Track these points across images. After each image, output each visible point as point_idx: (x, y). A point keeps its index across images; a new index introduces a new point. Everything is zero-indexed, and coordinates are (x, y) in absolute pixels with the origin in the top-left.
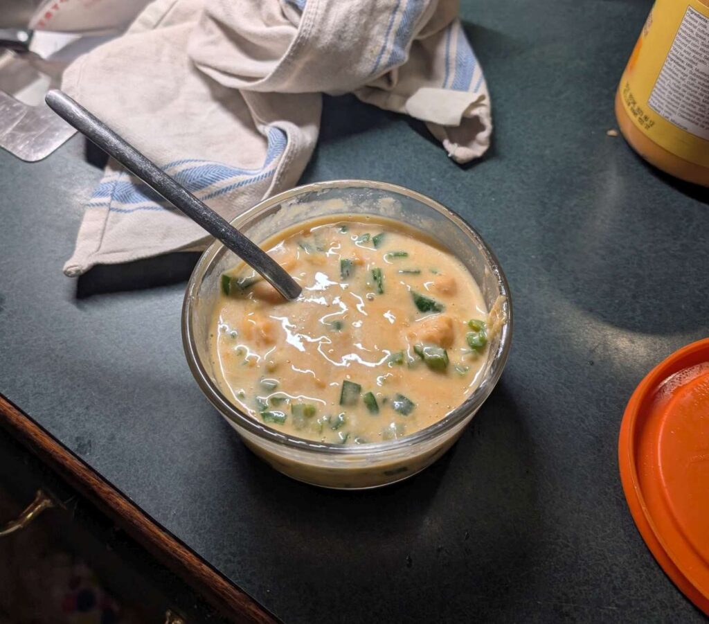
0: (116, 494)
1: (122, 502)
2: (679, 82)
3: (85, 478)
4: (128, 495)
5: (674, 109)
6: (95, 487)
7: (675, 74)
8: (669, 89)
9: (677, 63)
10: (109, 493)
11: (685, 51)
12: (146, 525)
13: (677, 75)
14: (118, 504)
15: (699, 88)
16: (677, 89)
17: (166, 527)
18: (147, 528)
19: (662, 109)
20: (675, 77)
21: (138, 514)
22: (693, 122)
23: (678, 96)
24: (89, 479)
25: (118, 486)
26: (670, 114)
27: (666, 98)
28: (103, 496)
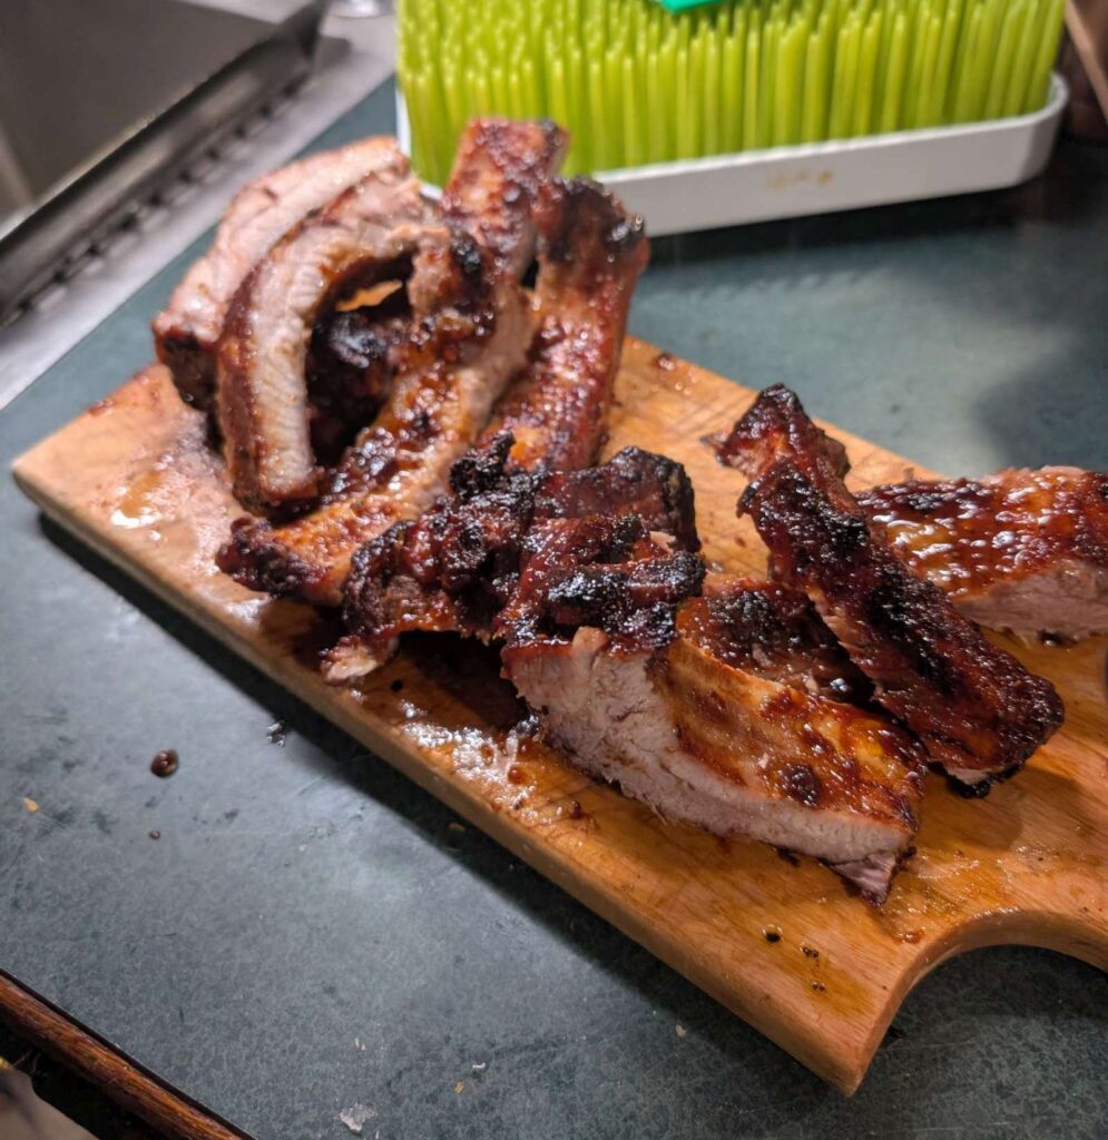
0: (90, 1041)
1: (101, 1055)
3: (31, 1018)
4: (111, 1041)
6: (50, 1031)
10: (76, 1040)
12: (149, 1094)
14: (93, 1058)
17: (184, 1091)
18: (153, 1098)
21: (132, 1074)
24: (38, 1019)
25: (91, 1026)
28: (65, 1047)
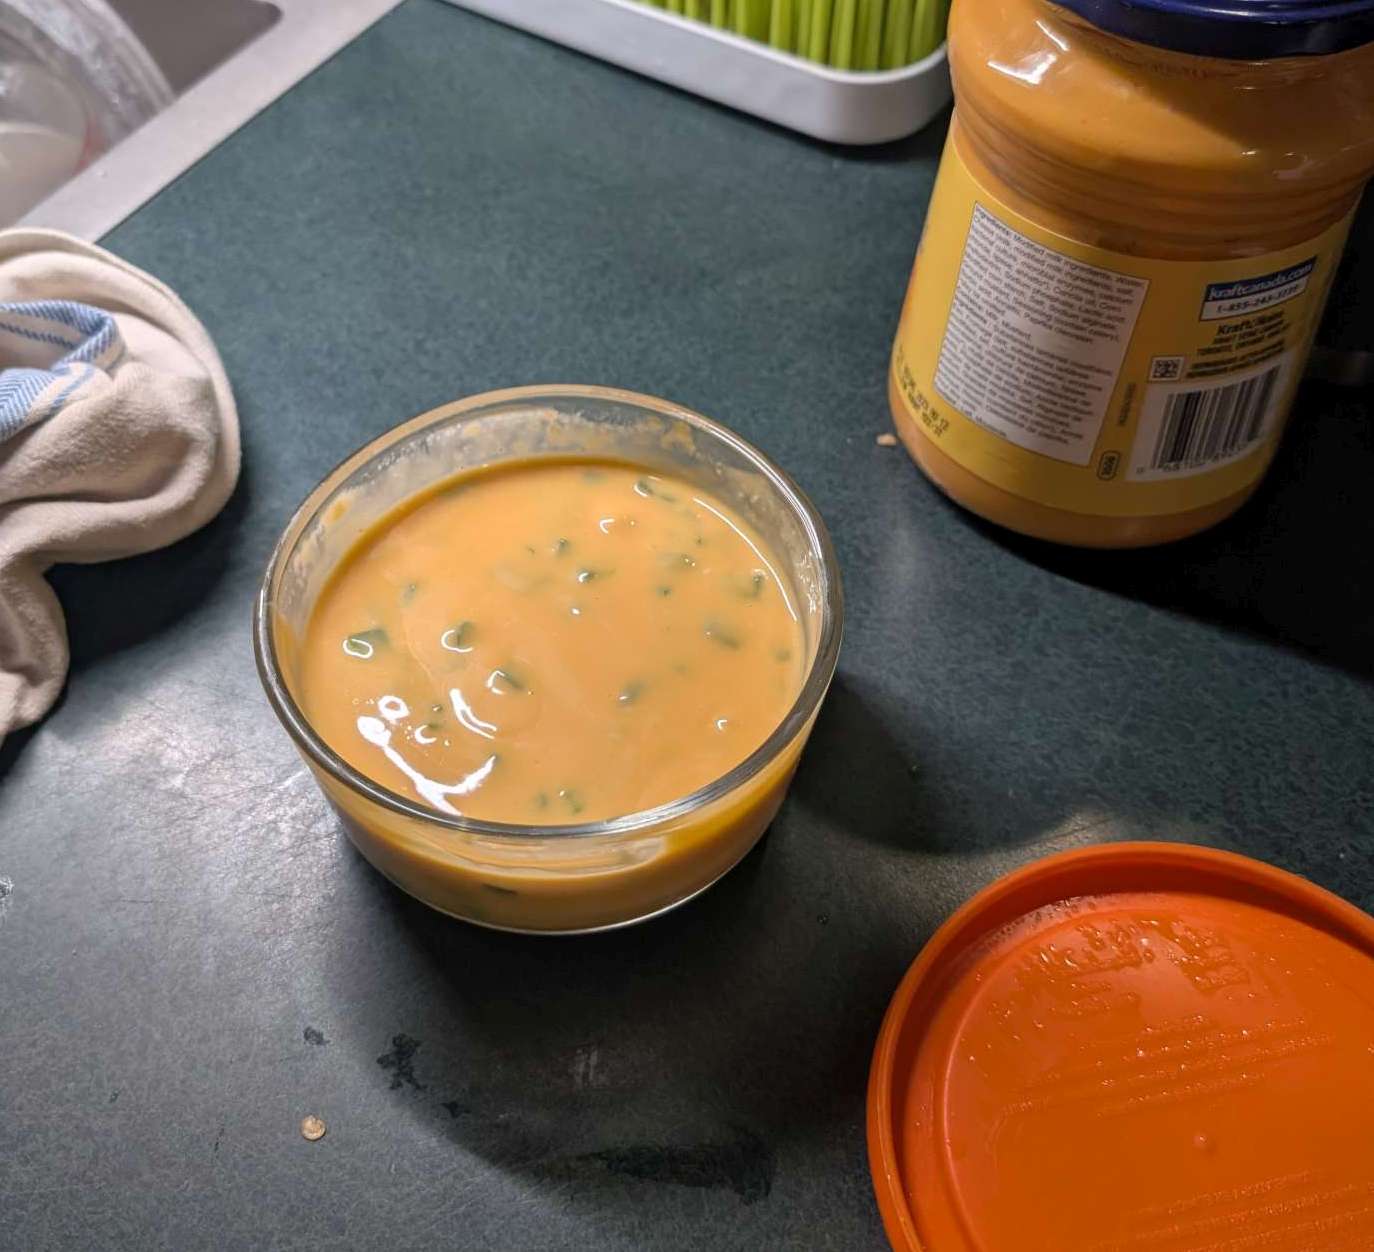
2: (979, 347)
5: (979, 397)
7: (971, 331)
8: (965, 360)
9: (971, 310)
11: (981, 289)
13: (974, 333)
15: (1013, 358)
16: (978, 360)
19: (958, 397)
20: (972, 337)
22: (1015, 422)
23: (982, 372)
26: (974, 408)
27: (961, 375)
